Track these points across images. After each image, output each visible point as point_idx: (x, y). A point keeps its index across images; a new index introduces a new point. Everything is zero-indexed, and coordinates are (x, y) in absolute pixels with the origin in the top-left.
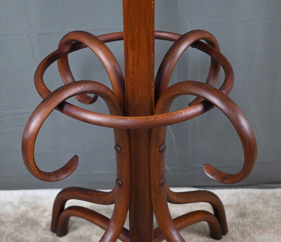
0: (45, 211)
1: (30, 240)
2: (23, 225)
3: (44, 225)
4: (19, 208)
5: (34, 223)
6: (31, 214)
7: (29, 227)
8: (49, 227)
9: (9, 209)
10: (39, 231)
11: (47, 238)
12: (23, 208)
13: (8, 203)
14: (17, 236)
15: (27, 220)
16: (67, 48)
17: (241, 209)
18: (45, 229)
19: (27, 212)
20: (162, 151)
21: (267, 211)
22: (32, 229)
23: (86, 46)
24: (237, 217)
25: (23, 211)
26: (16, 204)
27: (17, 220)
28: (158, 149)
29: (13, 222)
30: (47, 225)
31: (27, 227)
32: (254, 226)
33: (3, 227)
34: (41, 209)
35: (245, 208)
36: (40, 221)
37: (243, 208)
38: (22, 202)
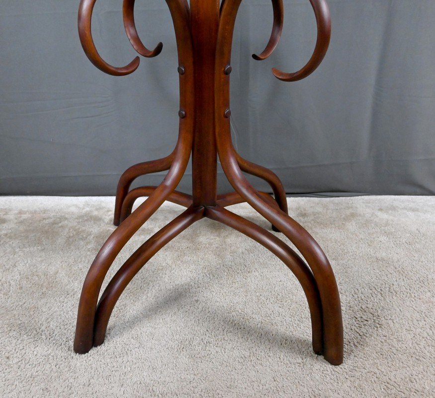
0: (108, 211)
1: (92, 231)
2: (87, 220)
3: (107, 220)
4: (84, 208)
5: (97, 219)
6: (95, 213)
7: (92, 222)
8: (112, 222)
9: (73, 209)
10: (102, 225)
11: (109, 230)
12: (88, 209)
13: (73, 205)
14: (79, 229)
15: (91, 217)
17: (302, 211)
18: (108, 224)
19: (91, 211)
20: (227, 73)
21: (327, 212)
22: (95, 223)
24: (298, 217)
25: (87, 211)
26: (81, 206)
27: (81, 217)
29: (77, 218)
30: (111, 221)
33: (66, 222)
34: (106, 210)
35: (305, 210)
36: (103, 218)
37: (302, 210)
38: (87, 204)
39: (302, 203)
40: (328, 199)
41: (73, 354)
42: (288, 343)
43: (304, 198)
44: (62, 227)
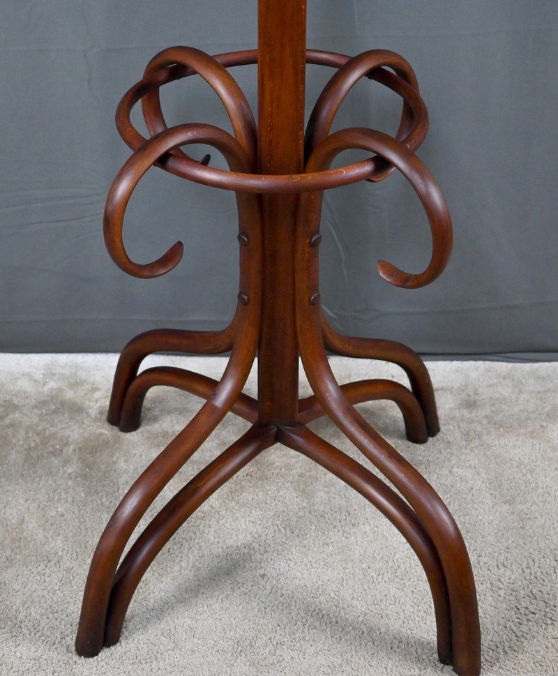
0: (94, 389)
1: (69, 436)
2: (56, 411)
3: (93, 412)
4: (45, 384)
5: (75, 410)
6: (69, 394)
7: (66, 415)
8: (105, 417)
9: (24, 384)
10: (87, 422)
11: (101, 434)
12: (52, 384)
13: (23, 375)
14: (45, 430)
15: (63, 404)
16: (163, 75)
17: (469, 395)
18: (96, 420)
19: (60, 390)
20: (314, 245)
22: (72, 418)
23: (194, 72)
24: (459, 409)
25: (52, 389)
26: (39, 377)
27: (42, 403)
28: (308, 241)
29: (35, 407)
30: (101, 413)
31: (64, 415)
32: (489, 422)
33: (17, 415)
34: (88, 387)
35: (476, 393)
36: (86, 406)
37: (471, 394)
38: (50, 373)
39: (474, 375)
40: (527, 366)
41: (76, 657)
42: (402, 647)
43: (480, 363)
44: (11, 425)
